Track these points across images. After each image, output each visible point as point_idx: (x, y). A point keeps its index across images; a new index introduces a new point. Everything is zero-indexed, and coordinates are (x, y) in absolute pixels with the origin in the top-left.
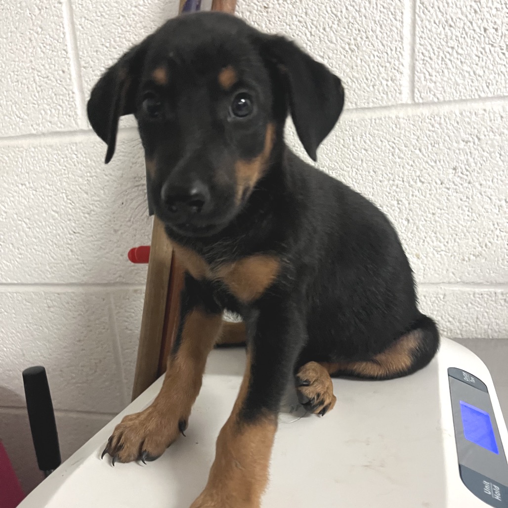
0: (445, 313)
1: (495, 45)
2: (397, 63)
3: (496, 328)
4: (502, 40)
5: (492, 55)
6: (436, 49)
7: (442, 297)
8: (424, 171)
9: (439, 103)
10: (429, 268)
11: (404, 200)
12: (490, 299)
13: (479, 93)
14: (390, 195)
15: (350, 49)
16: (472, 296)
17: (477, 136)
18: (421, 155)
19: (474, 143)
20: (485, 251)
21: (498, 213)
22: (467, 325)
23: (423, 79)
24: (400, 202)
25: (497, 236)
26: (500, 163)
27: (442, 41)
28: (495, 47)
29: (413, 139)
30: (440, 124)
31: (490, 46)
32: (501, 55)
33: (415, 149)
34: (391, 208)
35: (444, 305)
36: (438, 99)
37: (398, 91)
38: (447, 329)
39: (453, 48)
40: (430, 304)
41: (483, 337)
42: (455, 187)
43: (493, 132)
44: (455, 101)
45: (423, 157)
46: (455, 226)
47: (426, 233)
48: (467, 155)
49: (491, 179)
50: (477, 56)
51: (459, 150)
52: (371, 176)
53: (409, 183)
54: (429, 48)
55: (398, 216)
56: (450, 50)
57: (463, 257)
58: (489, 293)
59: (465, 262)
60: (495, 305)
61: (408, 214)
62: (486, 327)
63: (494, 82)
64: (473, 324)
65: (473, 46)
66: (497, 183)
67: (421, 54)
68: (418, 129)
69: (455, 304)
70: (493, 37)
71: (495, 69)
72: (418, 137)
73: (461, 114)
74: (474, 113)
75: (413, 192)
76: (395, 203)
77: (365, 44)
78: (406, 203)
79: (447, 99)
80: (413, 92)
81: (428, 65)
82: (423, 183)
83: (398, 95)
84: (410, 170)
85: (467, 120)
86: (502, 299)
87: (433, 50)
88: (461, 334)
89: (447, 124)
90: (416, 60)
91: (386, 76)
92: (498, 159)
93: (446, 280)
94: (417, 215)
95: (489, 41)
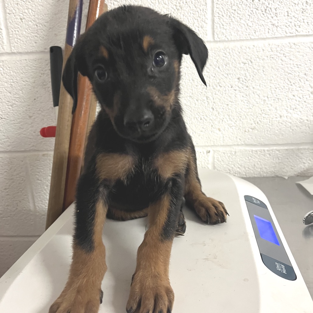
0: (236, 162)
1: (258, 9)
2: (204, 18)
3: (265, 170)
4: (263, 6)
5: (257, 15)
6: (225, 10)
7: (234, 153)
8: (222, 80)
9: (228, 41)
10: (226, 137)
11: (210, 97)
12: (261, 154)
13: (250, 36)
14: (202, 94)
15: (176, 8)
16: (251, 153)
17: (250, 61)
18: (219, 71)
19: (249, 64)
20: (257, 126)
21: (263, 104)
22: (249, 169)
23: (219, 27)
24: (208, 98)
25: (264, 117)
26: (264, 76)
27: (229, 6)
28: (258, 10)
29: (215, 61)
30: (229, 53)
31: (256, 10)
32: (262, 15)
33: (216, 67)
34: (203, 102)
35: (235, 158)
36: (228, 38)
37: (205, 34)
38: (237, 172)
39: (235, 10)
40: (227, 157)
41: (258, 176)
42: (239, 89)
43: (258, 58)
44: (237, 41)
45: (221, 72)
46: (240, 112)
47: (224, 116)
48: (245, 71)
49: (259, 85)
50: (248, 15)
51: (241, 68)
52: (191, 83)
53: (213, 86)
54: (222, 10)
55: (207, 107)
56: (234, 12)
57: (245, 129)
58: (260, 150)
59: (246, 133)
60: (264, 157)
61: (213, 105)
62: (259, 170)
63: (259, 30)
64: (252, 169)
65: (246, 9)
66: (262, 87)
67: (217, 14)
68: (217, 56)
69: (242, 157)
70: (258, 4)
71: (259, 23)
72: (217, 60)
73: (241, 48)
74: (248, 48)
75: (215, 92)
76: (205, 98)
77: (185, 6)
78: (212, 98)
79: (233, 39)
80: (213, 34)
81: (221, 19)
82: (221, 87)
83: (205, 36)
84: (213, 79)
85: (244, 51)
86: (267, 154)
87: (224, 11)
88: (246, 175)
89: (233, 53)
90: (215, 16)
91: (198, 25)
92: (262, 73)
93: (236, 143)
94: (218, 106)
95: (255, 7)
